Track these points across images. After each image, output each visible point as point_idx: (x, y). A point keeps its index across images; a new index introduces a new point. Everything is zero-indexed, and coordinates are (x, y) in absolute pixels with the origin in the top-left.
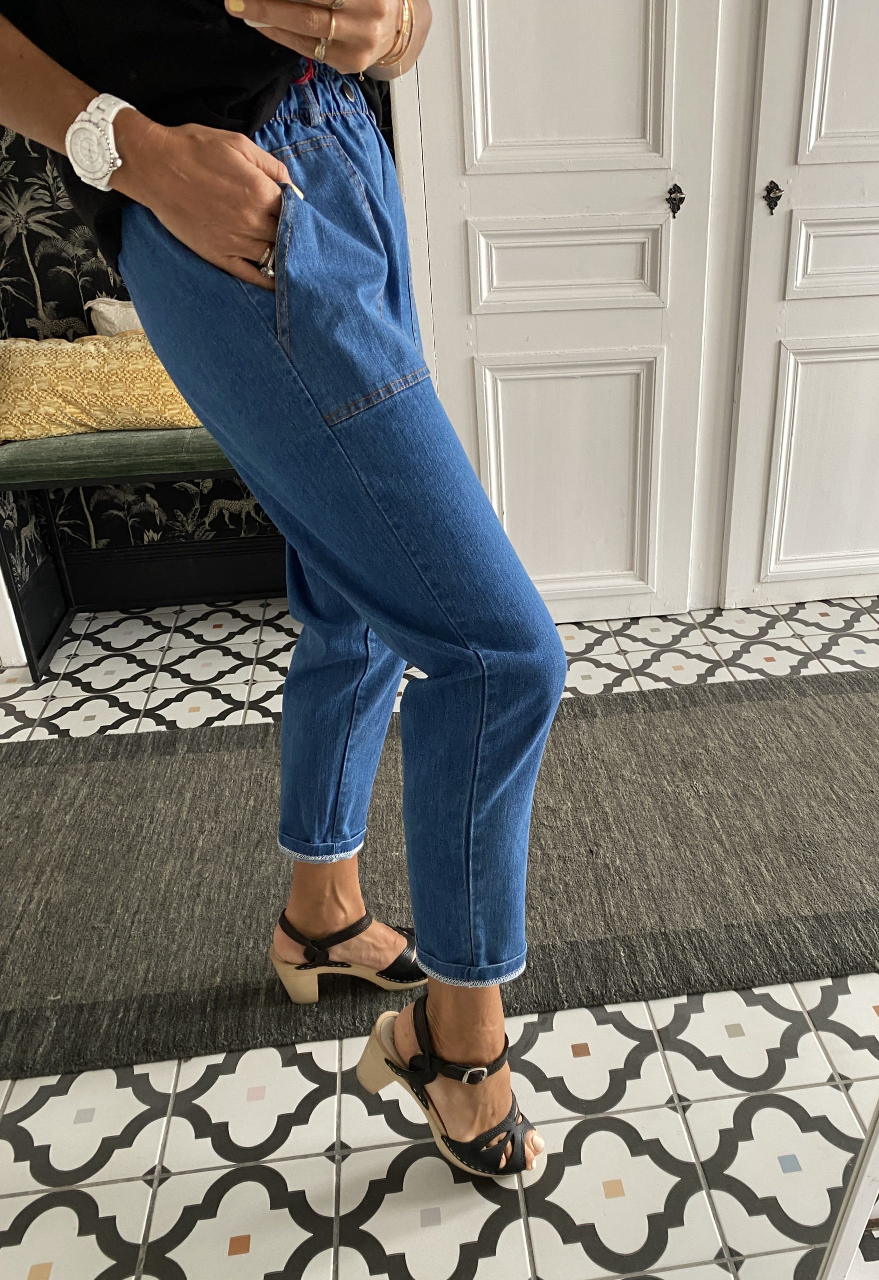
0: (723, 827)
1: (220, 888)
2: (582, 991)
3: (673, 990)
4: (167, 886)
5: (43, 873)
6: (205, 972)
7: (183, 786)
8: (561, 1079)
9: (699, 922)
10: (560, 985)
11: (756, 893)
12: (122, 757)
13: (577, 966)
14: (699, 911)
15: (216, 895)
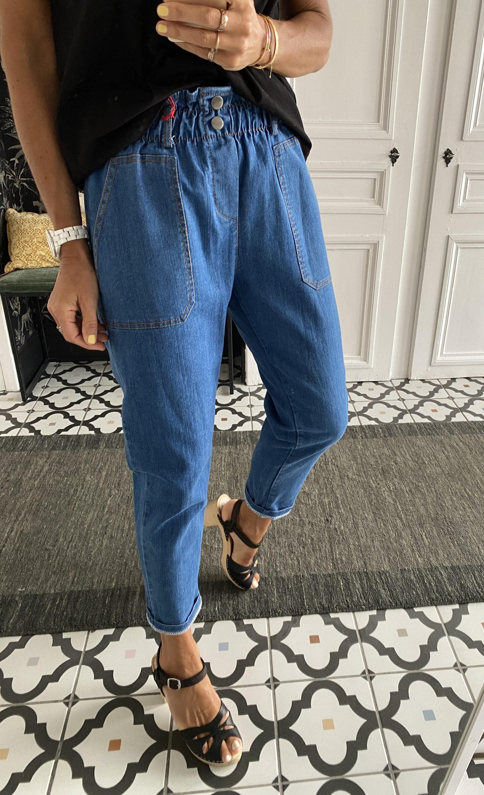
0: (403, 510)
1: (118, 530)
2: (318, 604)
3: (369, 607)
4: (89, 526)
5: (20, 514)
6: (106, 579)
7: (101, 468)
8: (303, 656)
9: (386, 567)
10: (305, 601)
11: (419, 551)
12: (68, 449)
13: (316, 589)
14: (386, 560)
15: (115, 534)
